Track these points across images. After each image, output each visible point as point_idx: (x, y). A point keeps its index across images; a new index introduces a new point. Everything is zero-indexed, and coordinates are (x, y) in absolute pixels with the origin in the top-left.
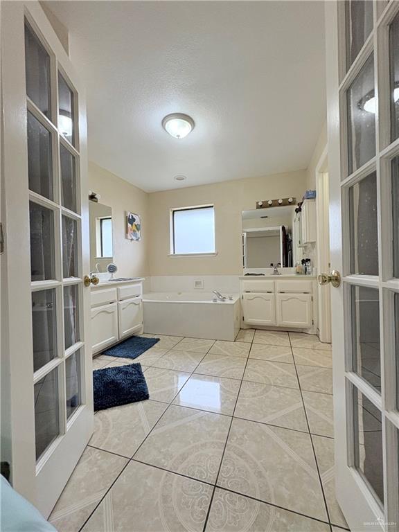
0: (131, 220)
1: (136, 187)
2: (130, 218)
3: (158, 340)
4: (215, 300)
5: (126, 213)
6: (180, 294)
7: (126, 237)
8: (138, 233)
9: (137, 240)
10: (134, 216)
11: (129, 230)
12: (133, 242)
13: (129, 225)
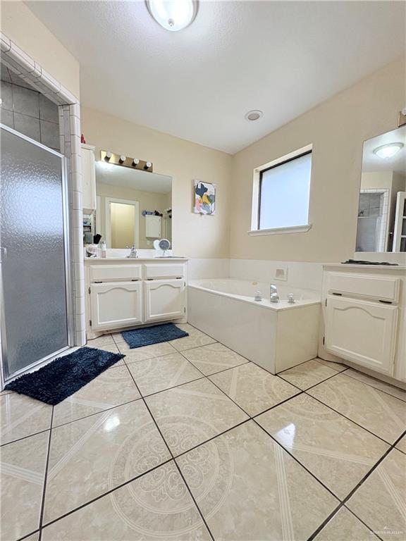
0: (201, 191)
1: (209, 148)
2: (199, 187)
3: (187, 335)
4: (258, 298)
5: (193, 181)
6: (255, 284)
7: (193, 211)
8: (212, 206)
9: (208, 214)
10: (205, 185)
11: (197, 202)
12: (203, 216)
13: (198, 197)
